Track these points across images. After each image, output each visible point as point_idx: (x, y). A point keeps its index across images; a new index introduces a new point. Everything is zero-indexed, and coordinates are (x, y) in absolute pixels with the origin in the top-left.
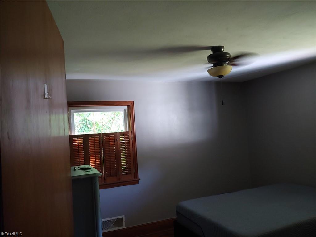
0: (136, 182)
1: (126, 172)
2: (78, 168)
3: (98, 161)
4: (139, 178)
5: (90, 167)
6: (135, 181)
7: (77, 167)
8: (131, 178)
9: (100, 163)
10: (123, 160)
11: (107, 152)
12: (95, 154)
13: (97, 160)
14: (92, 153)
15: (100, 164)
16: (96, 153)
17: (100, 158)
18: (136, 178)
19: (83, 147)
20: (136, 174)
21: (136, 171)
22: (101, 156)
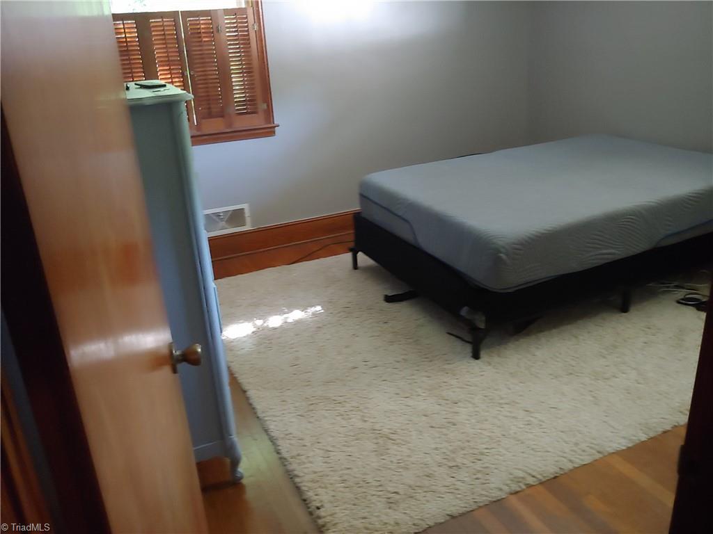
0: (269, 131)
1: (244, 109)
2: (136, 84)
3: (177, 80)
4: (275, 123)
5: (163, 82)
6: (267, 130)
7: (131, 85)
8: (256, 121)
9: (184, 86)
10: (236, 79)
11: (196, 59)
12: (168, 62)
13: (175, 78)
14: (162, 61)
15: (182, 84)
16: (172, 61)
17: (183, 73)
18: (270, 123)
19: (139, 46)
20: (269, 113)
21: (268, 106)
22: (183, 69)
